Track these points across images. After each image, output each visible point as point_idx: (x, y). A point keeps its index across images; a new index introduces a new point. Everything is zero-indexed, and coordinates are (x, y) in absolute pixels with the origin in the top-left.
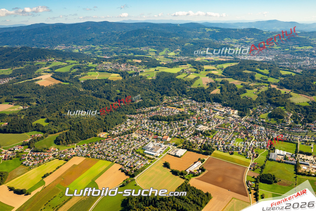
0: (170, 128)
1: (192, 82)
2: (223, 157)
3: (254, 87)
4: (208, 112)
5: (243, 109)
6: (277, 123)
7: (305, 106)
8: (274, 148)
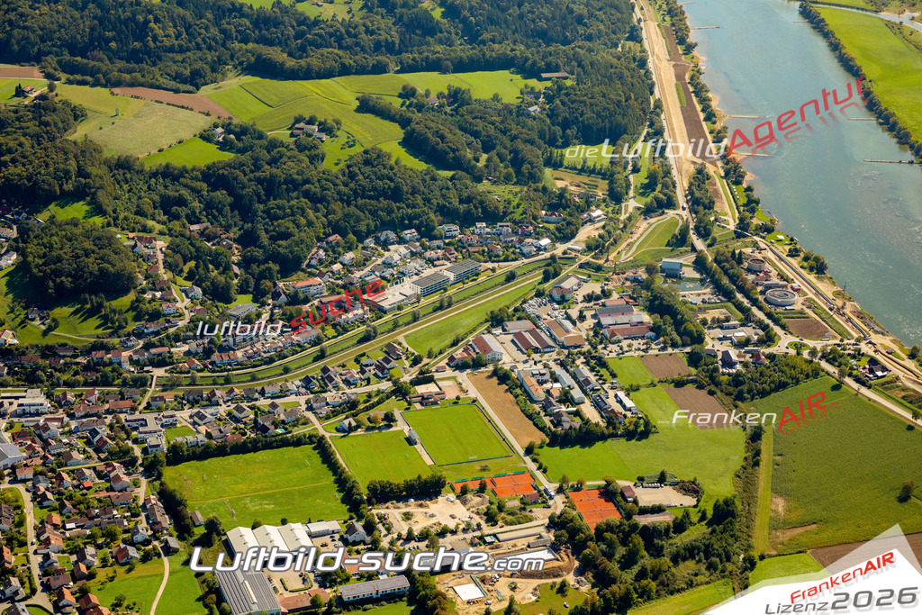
6: (111, 335)
7: (209, 168)
8: (213, 527)
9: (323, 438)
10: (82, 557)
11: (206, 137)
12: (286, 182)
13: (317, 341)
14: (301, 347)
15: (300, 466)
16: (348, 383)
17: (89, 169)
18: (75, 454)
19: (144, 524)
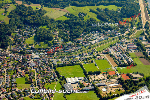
5: (1, 38)
6: (49, 47)
7: (65, 20)
8: (63, 77)
9: (81, 64)
10: (43, 81)
11: (65, 16)
12: (77, 23)
13: (81, 49)
14: (79, 49)
15: (78, 68)
16: (86, 55)
17: (47, 20)
18: (43, 65)
19: (53, 76)
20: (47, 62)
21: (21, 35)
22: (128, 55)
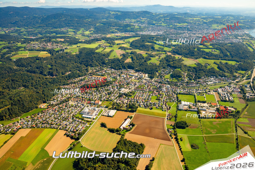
0: (99, 94)
1: (108, 54)
2: (145, 112)
3: (156, 55)
4: (125, 77)
5: (152, 73)
6: (178, 81)
7: (194, 67)
8: (180, 101)
9: (195, 95)
11: (195, 64)
12: (202, 69)
13: (199, 86)
14: (197, 86)
15: (192, 97)
16: (201, 91)
17: (182, 66)
18: (170, 91)
19: (174, 99)
20: (174, 90)
21: (164, 73)
22: (231, 95)
